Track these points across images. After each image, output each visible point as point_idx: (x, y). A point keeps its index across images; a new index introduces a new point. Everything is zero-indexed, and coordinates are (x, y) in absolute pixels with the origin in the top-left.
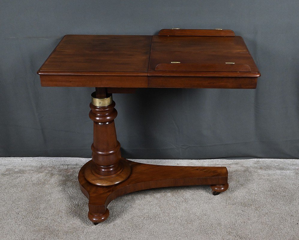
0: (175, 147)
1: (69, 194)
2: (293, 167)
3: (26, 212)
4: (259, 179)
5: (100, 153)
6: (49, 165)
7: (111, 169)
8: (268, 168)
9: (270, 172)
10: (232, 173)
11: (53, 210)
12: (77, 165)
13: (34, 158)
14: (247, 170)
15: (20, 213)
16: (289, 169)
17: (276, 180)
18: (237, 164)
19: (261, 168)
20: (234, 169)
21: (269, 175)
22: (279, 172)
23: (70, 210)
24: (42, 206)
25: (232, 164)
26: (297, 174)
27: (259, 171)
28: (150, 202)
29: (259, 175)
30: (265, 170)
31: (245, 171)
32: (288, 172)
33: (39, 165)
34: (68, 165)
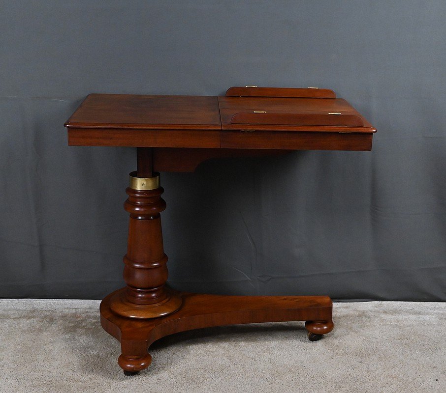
0: (250, 279)
1: (83, 343)
2: (436, 311)
3: (16, 364)
4: (383, 325)
5: (137, 266)
6: (44, 309)
7: (154, 295)
8: (395, 312)
9: (400, 317)
10: (340, 318)
11: (59, 362)
12: (90, 308)
13: (20, 299)
14: (362, 314)
15: (5, 366)
16: (428, 314)
17: (410, 326)
18: (347, 307)
19: (385, 312)
20: (342, 314)
21: (398, 321)
22: (413, 317)
23: (86, 362)
24: (41, 357)
25: (340, 307)
26: (441, 319)
27: (383, 316)
28: (212, 352)
29: (382, 320)
30: (392, 315)
31: (360, 316)
32: (427, 317)
33: (29, 308)
34: (76, 309)
